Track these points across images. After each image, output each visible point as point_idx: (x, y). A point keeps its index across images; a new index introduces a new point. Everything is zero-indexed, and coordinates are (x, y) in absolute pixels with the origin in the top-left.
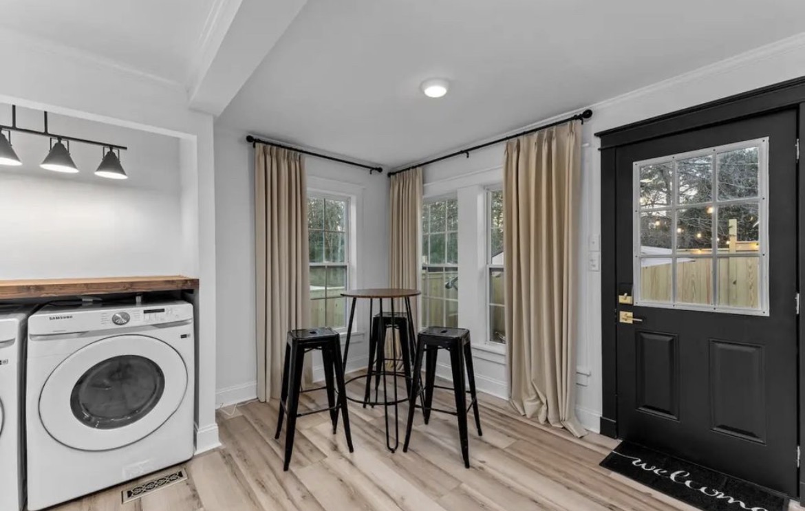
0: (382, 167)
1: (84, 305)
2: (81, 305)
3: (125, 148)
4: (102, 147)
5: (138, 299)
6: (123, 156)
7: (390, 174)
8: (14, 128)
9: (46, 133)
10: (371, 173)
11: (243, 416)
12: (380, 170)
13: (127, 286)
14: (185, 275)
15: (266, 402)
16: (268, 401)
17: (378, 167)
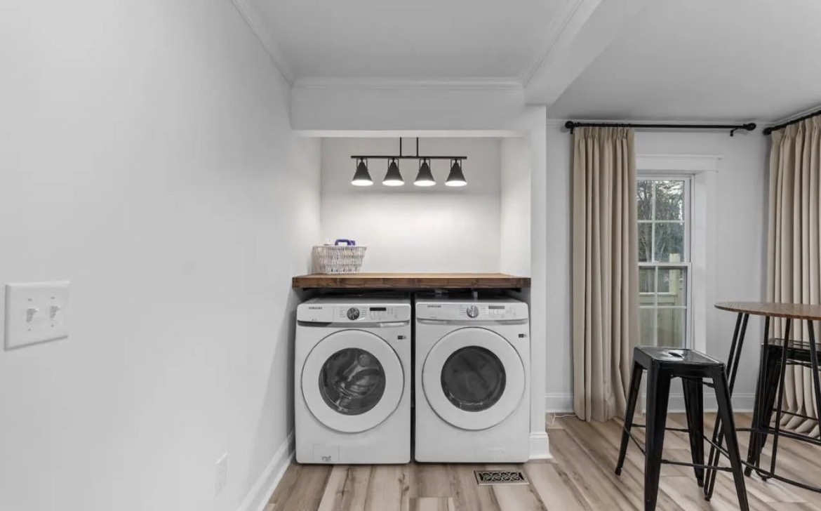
0: (753, 122)
1: (437, 296)
2: (434, 296)
3: (465, 158)
4: (450, 160)
5: (476, 294)
6: (464, 165)
7: (767, 132)
8: (401, 157)
9: (417, 157)
10: (732, 135)
11: (564, 430)
12: (751, 127)
13: (474, 282)
14: (511, 274)
15: (585, 420)
16: (589, 419)
17: (747, 123)
